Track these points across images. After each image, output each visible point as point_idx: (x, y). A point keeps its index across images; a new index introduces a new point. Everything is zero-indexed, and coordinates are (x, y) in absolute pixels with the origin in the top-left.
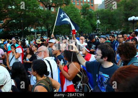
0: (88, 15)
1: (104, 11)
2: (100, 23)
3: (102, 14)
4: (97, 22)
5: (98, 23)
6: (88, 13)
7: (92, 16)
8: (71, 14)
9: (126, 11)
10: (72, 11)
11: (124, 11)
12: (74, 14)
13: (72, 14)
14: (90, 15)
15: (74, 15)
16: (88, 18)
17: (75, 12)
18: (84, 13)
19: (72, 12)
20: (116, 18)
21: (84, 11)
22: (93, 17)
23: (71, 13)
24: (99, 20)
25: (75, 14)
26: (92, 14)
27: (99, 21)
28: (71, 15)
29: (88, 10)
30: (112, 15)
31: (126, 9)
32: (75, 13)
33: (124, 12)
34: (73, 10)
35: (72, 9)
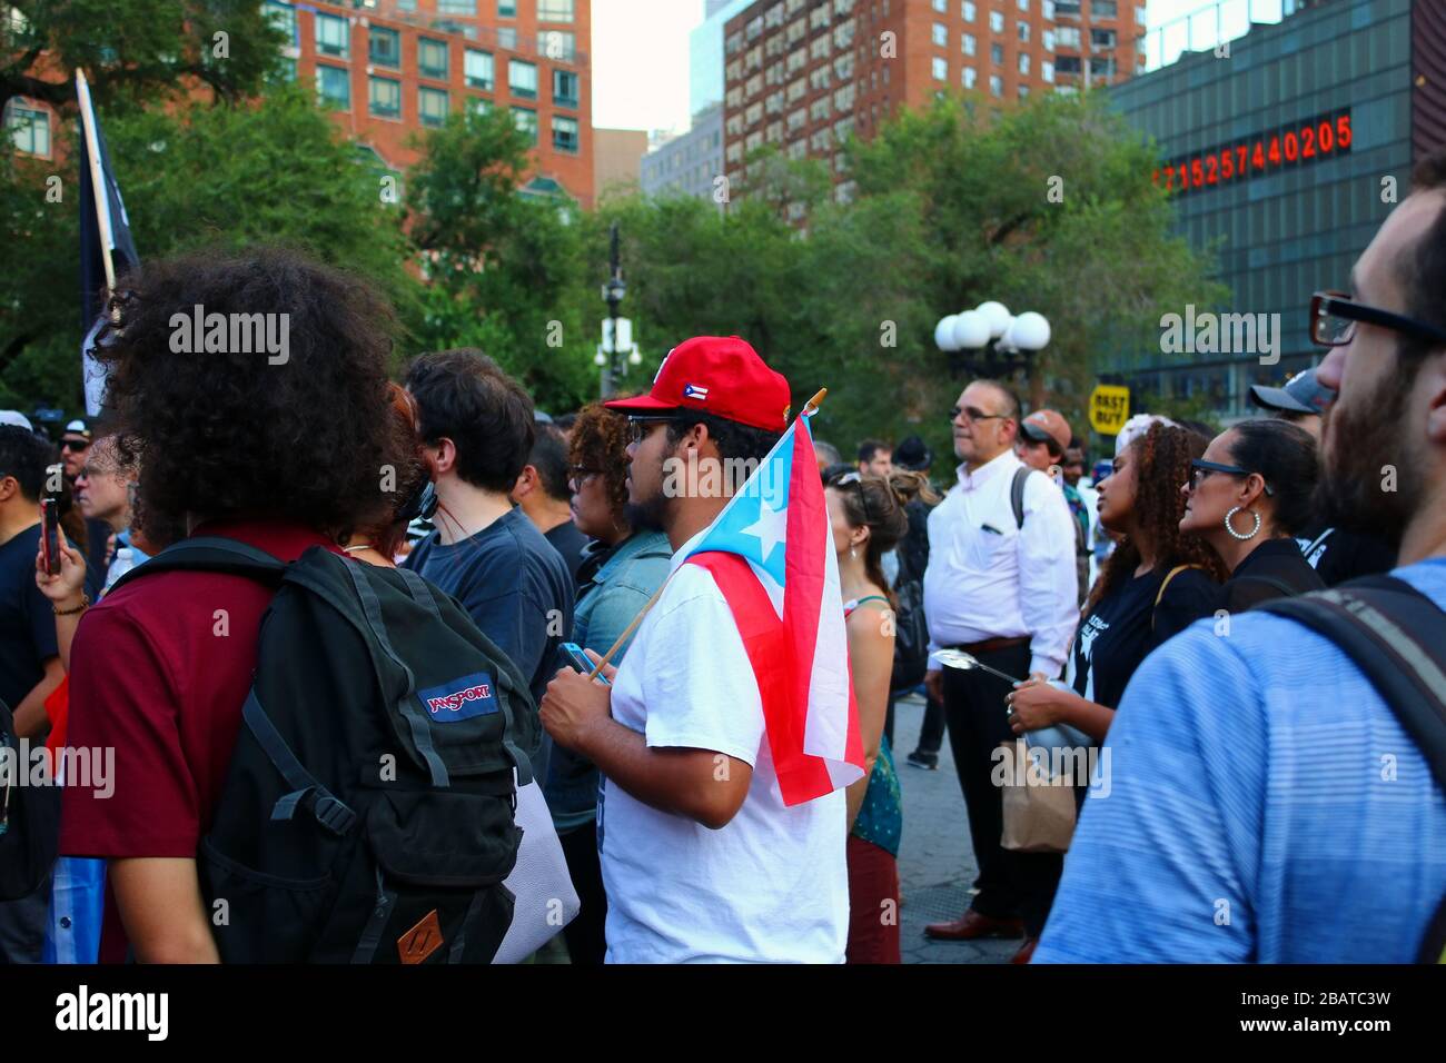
0: (507, 249)
1: (701, 223)
2: (636, 358)
3: (675, 258)
4: (606, 345)
5: (614, 357)
6: (500, 226)
7: (545, 260)
8: (267, 211)
9: (950, 242)
10: (287, 178)
11: (927, 239)
12: (313, 216)
13: (283, 211)
14: (532, 248)
15: (317, 229)
16: (492, 292)
17: (330, 189)
18: (447, 224)
19: (288, 191)
20: (826, 318)
21: (457, 199)
22: (563, 279)
23: (272, 204)
24: (624, 326)
25: (327, 216)
26: (557, 242)
27: (621, 336)
28: (276, 225)
29: (507, 184)
30: (795, 283)
31: (948, 215)
32: (323, 202)
33: (923, 250)
34: (300, 168)
35: (290, 147)
